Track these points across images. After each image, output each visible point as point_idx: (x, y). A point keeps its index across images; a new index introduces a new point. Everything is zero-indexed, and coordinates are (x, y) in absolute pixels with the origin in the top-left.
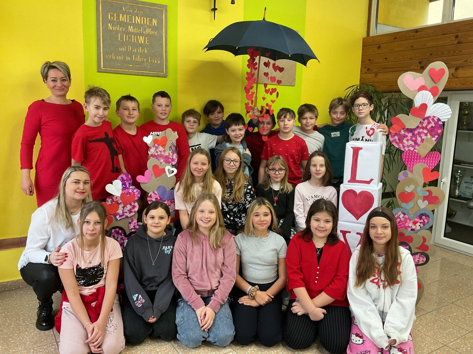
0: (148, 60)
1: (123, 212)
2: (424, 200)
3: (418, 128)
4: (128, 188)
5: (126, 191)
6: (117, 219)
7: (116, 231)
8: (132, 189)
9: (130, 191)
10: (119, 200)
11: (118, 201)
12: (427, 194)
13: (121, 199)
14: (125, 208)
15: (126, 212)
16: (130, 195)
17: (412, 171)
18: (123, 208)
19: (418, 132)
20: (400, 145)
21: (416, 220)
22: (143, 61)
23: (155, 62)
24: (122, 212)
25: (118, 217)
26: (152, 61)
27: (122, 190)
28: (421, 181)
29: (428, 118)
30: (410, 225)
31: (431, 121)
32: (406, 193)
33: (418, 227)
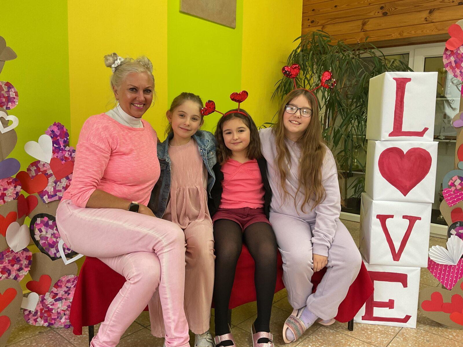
1: (56, 191)
4: (62, 150)
5: (60, 154)
6: (44, 202)
7: (44, 221)
8: (68, 151)
9: (66, 155)
10: (49, 169)
11: (46, 171)
13: (52, 168)
14: (59, 183)
15: (60, 191)
16: (66, 161)
18: (56, 183)
24: (52, 190)
25: (45, 197)
27: (54, 152)
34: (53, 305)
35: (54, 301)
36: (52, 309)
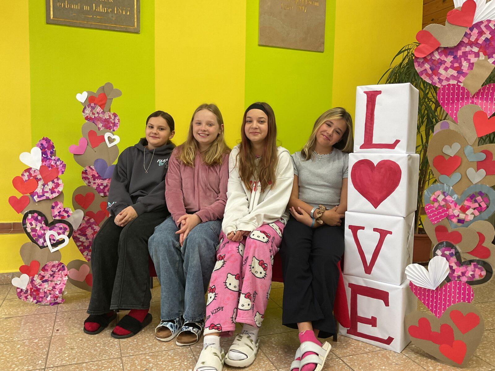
0: (113, 11)
1: (44, 192)
2: (478, 169)
3: (463, 46)
4: (50, 159)
5: (47, 163)
6: (35, 201)
7: (34, 216)
8: (54, 160)
9: (53, 163)
10: (38, 175)
11: (36, 176)
12: (483, 156)
13: (41, 174)
15: (47, 192)
16: (52, 168)
17: (455, 121)
18: (44, 185)
19: (463, 52)
20: (433, 79)
21: (466, 203)
22: (107, 12)
23: (122, 12)
24: (41, 191)
25: (35, 197)
26: (119, 12)
27: (43, 161)
28: (472, 135)
29: (478, 25)
30: (456, 212)
31: (484, 29)
32: (447, 158)
33: (470, 215)
34: (40, 285)
35: (41, 282)
36: (40, 289)
